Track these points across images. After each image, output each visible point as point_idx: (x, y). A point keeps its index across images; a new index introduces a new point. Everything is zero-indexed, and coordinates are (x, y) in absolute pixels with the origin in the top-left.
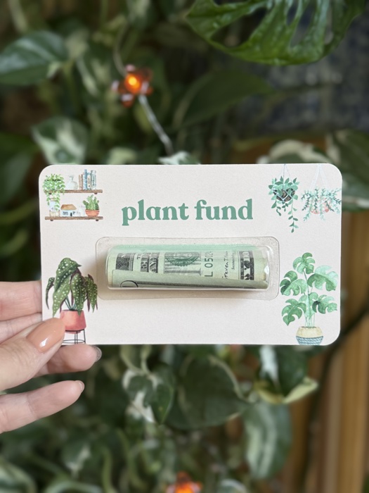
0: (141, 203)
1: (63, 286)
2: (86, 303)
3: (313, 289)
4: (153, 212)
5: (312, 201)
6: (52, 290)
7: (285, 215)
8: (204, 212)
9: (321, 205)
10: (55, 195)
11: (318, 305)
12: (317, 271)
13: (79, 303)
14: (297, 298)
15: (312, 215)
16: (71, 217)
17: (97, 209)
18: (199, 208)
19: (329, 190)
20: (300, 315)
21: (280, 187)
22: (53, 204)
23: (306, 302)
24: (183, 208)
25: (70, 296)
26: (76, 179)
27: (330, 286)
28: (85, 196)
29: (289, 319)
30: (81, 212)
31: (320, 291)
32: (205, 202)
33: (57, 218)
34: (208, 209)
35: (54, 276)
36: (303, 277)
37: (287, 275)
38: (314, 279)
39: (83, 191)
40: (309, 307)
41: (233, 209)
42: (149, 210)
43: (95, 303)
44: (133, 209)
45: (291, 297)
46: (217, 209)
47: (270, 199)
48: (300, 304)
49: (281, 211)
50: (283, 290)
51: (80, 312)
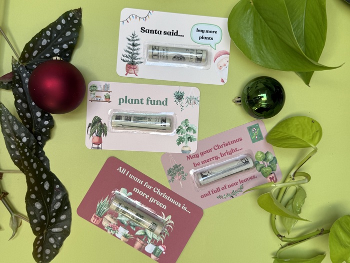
0: (126, 97)
1: (94, 127)
2: (103, 134)
3: (188, 133)
4: (130, 101)
5: (189, 100)
6: (90, 128)
7: (179, 105)
8: (149, 102)
9: (192, 102)
10: (94, 92)
11: (190, 139)
12: (190, 126)
13: (100, 134)
14: (182, 136)
15: (189, 105)
16: (99, 101)
17: (109, 98)
18: (148, 100)
19: (195, 96)
20: (183, 142)
21: (178, 94)
22: (93, 95)
23: (186, 137)
24: (142, 100)
25: (97, 131)
26: (102, 87)
27: (194, 132)
28: (105, 93)
29: (179, 144)
30: (103, 99)
31: (191, 133)
32: (150, 98)
33: (94, 101)
34: (151, 101)
35: (91, 122)
36: (185, 128)
37: (179, 127)
38: (189, 129)
39: (104, 91)
40: (186, 139)
41: (160, 101)
42: (129, 100)
43: (106, 134)
44: (123, 100)
45: (180, 135)
46: (154, 101)
47: (174, 99)
48: (183, 138)
49: (178, 103)
50: (177, 133)
51: (100, 137)
